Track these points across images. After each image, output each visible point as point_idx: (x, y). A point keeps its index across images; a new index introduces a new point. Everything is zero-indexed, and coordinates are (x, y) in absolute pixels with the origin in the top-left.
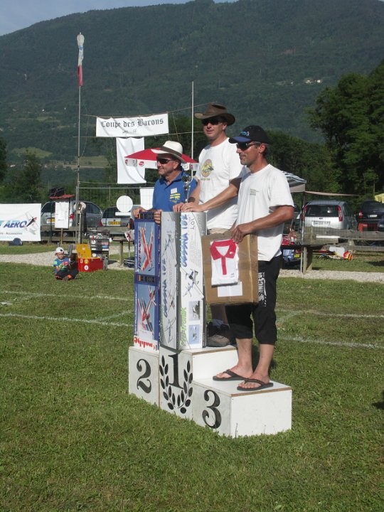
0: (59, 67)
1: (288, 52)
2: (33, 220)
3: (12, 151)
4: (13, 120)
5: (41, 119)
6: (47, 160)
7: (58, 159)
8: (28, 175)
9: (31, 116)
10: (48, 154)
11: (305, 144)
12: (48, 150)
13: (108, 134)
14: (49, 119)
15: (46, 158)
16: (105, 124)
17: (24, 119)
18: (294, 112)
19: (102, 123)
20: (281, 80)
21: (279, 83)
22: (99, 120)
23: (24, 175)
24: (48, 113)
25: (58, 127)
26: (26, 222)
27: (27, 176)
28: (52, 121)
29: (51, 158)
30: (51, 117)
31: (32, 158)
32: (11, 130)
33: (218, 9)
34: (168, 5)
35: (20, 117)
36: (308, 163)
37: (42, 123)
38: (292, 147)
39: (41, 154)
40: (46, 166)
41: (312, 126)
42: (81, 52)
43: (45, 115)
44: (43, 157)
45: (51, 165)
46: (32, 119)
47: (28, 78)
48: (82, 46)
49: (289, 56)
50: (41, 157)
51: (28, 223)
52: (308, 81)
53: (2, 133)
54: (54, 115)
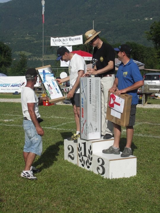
0: (34, 15)
1: (137, 6)
2: (23, 83)
3: (14, 53)
4: (14, 39)
5: (27, 38)
6: (30, 57)
7: (35, 56)
8: (21, 63)
9: (23, 37)
10: (30, 54)
11: (145, 47)
12: (30, 52)
13: (56, 44)
14: (31, 38)
15: (29, 56)
16: (54, 40)
17: (19, 38)
18: (140, 33)
19: (53, 40)
20: (134, 19)
21: (133, 20)
22: (52, 39)
23: (20, 63)
24: (30, 36)
25: (34, 42)
26: (20, 84)
27: (21, 64)
28: (32, 39)
29: (31, 55)
30: (31, 37)
31: (23, 56)
32: (14, 43)
35: (17, 37)
36: (146, 56)
37: (27, 40)
38: (139, 49)
39: (27, 54)
40: (29, 59)
41: (148, 39)
42: (44, 8)
43: (29, 37)
44: (28, 55)
45: (31, 59)
46: (23, 39)
47: (21, 20)
48: (44, 5)
49: (138, 7)
50: (27, 55)
51: (21, 84)
52: (146, 19)
53: (10, 45)
54: (32, 37)
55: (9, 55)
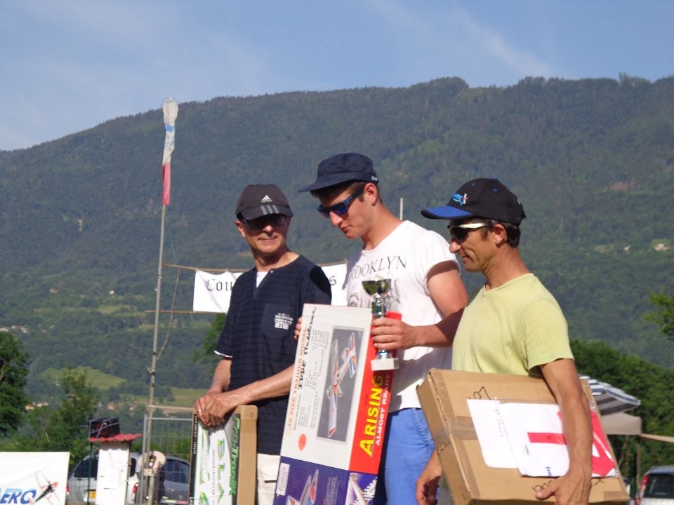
0: (149, 207)
1: (619, 186)
2: (50, 489)
3: (44, 375)
4: (49, 310)
5: (106, 310)
6: (113, 395)
7: (139, 392)
8: (68, 418)
9: (87, 304)
10: (116, 382)
11: (654, 370)
12: (117, 374)
13: (218, 305)
14: (124, 311)
15: (113, 390)
16: (213, 285)
17: (71, 309)
18: (631, 309)
19: (207, 284)
20: (604, 242)
21: (601, 249)
22: (201, 277)
23: (60, 418)
24: (120, 298)
25: (140, 327)
26: (34, 492)
27: (65, 420)
28: (127, 315)
29: (122, 389)
30: (128, 307)
31: (79, 387)
32: (44, 331)
33: (475, 100)
34: (375, 89)
35: (63, 305)
36: (660, 411)
37: (108, 317)
38: (626, 376)
39: (101, 381)
40: (111, 407)
41: (665, 331)
42: (170, 136)
43: (117, 303)
44: (107, 388)
45: (121, 404)
46: (89, 310)
47: (86, 228)
48: (172, 124)
49: (620, 194)
50: (102, 388)
51: (39, 494)
52: (660, 247)
53: (25, 336)
54: (133, 303)
55: (12, 381)
